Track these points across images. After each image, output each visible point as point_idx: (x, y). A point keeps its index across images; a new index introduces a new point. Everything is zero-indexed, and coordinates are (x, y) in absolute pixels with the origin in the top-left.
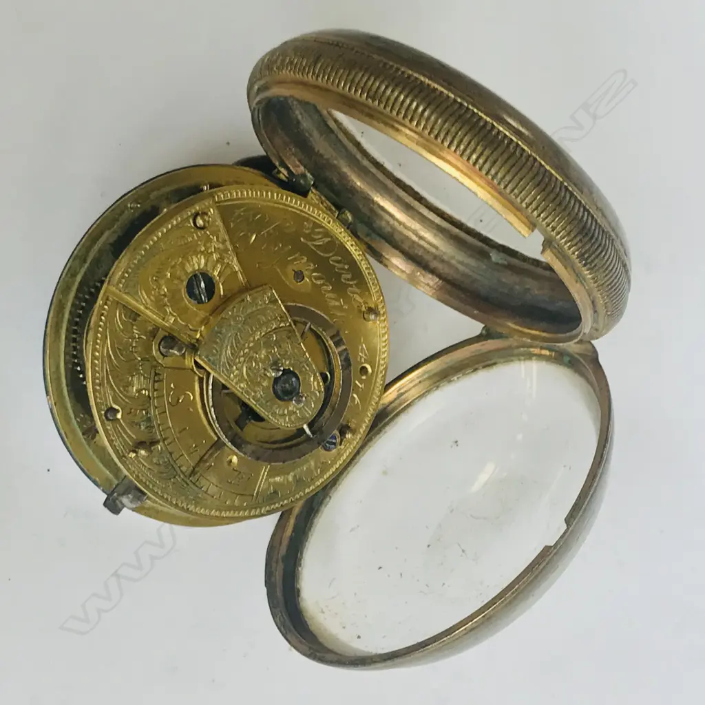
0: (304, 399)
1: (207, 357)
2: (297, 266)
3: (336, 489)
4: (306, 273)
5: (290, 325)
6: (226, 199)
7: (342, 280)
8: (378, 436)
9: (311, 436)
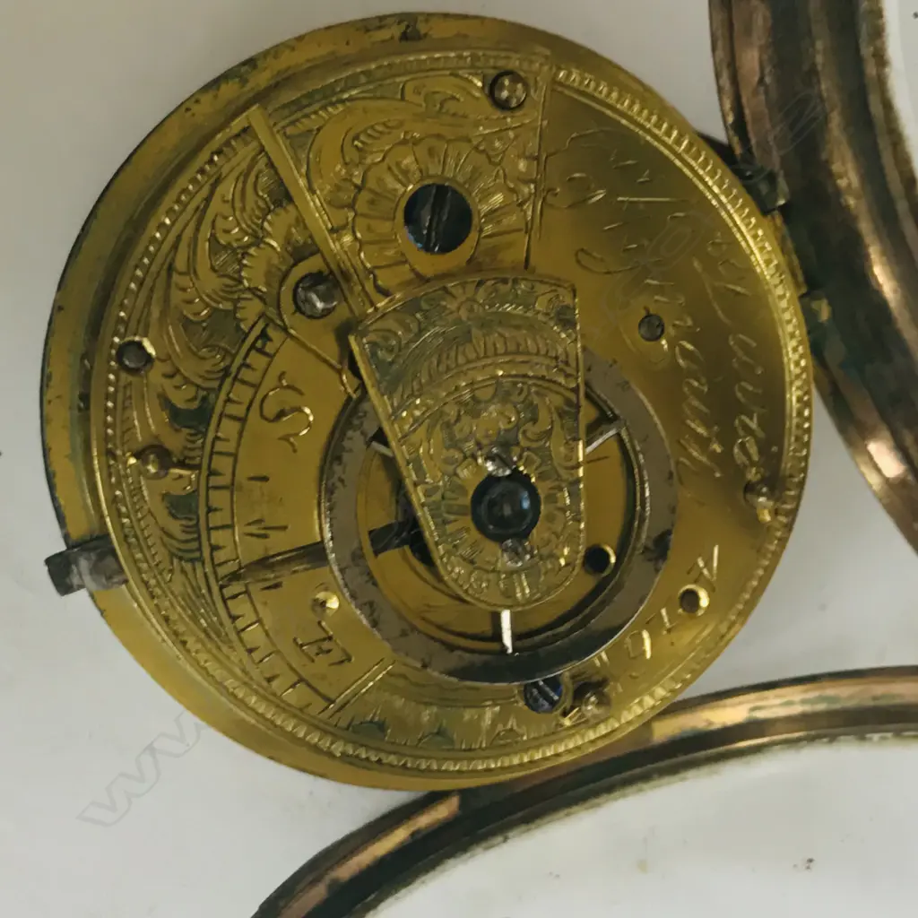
0: (528, 557)
1: (374, 345)
2: (657, 303)
3: (529, 830)
4: (670, 331)
5: (576, 390)
6: (582, 88)
7: (737, 422)
8: (666, 779)
9: (510, 651)
